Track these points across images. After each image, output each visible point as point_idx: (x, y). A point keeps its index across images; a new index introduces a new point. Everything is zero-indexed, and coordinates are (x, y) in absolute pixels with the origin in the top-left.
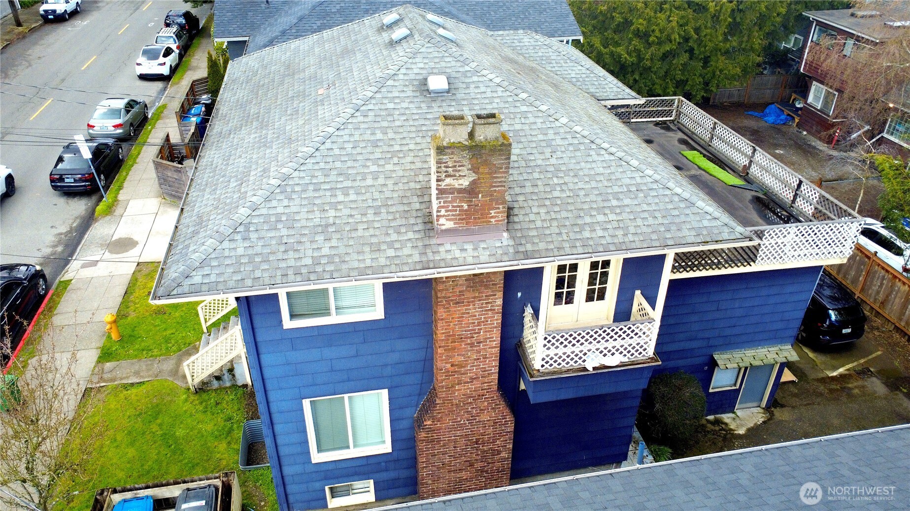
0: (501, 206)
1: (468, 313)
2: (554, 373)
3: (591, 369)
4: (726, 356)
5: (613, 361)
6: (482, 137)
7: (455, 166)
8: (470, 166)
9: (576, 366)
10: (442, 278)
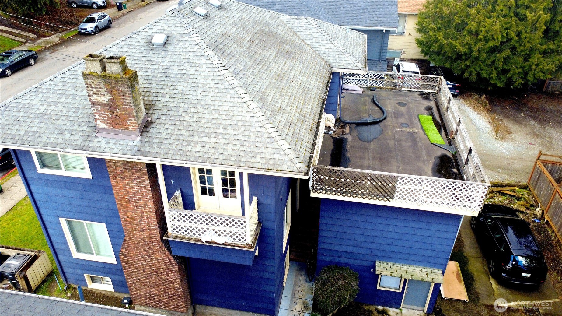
0: (133, 119)
1: (129, 186)
2: (181, 238)
3: (204, 242)
4: (385, 265)
5: (220, 240)
6: (110, 71)
7: (96, 88)
8: (106, 89)
9: (195, 237)
10: (108, 159)
